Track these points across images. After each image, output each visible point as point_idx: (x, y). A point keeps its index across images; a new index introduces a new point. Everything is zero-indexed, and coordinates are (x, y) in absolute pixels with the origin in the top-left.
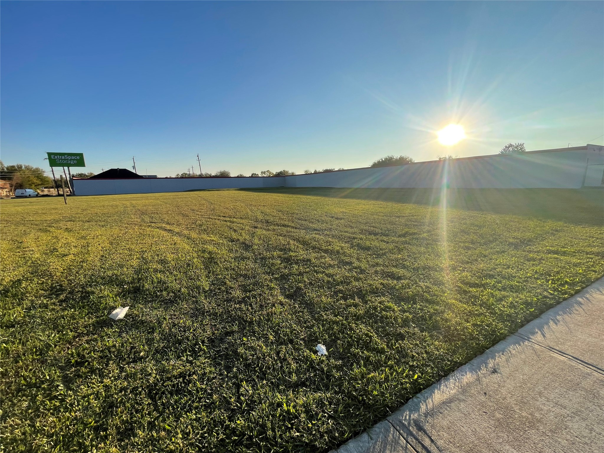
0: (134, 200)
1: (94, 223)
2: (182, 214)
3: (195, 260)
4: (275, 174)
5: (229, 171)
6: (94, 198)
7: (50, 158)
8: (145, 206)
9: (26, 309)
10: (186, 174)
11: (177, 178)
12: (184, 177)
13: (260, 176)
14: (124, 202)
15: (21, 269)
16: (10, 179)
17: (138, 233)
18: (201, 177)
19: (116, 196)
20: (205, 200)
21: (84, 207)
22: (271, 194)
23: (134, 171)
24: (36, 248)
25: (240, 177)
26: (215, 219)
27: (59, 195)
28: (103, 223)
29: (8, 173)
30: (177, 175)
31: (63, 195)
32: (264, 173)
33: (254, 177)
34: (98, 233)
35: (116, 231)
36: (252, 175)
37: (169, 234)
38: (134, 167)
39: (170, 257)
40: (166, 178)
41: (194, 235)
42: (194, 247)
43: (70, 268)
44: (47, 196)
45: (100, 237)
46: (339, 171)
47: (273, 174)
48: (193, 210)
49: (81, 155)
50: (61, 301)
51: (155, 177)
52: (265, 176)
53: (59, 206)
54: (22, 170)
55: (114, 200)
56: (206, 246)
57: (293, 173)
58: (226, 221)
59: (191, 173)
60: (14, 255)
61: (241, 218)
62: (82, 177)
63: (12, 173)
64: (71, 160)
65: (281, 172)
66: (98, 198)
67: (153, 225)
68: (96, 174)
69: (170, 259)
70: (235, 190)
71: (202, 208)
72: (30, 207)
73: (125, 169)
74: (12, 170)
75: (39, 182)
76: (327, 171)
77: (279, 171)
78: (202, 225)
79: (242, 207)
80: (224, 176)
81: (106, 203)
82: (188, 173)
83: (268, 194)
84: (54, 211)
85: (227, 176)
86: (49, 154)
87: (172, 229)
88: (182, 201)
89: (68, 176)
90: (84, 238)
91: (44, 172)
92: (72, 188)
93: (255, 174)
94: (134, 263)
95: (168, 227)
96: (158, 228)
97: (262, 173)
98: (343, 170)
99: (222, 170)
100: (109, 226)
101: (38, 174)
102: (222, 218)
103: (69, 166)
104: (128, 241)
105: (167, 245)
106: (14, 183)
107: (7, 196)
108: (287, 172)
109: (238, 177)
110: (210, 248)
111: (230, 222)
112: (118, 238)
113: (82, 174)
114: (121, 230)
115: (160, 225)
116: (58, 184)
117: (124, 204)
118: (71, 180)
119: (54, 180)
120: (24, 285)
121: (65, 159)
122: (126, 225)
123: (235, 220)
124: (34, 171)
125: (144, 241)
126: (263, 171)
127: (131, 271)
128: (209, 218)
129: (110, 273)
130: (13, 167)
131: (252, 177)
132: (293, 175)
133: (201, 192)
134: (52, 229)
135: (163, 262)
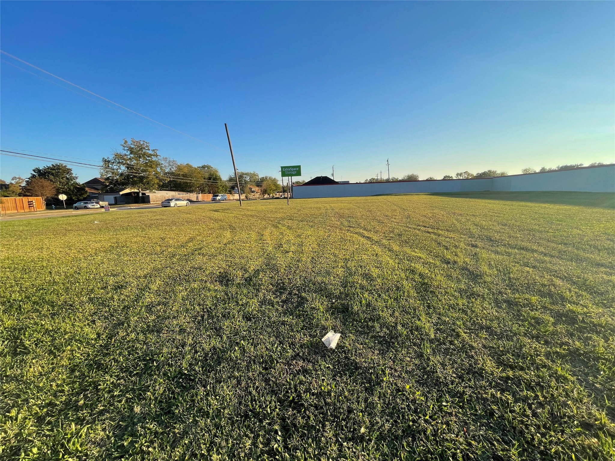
0: (332, 203)
1: (305, 223)
2: (377, 220)
3: (405, 283)
4: (475, 174)
5: (418, 175)
6: (304, 201)
7: (282, 171)
8: (342, 209)
9: (260, 302)
10: (374, 179)
11: (366, 183)
12: (372, 182)
13: (455, 178)
14: (325, 205)
15: (260, 260)
16: (261, 186)
17: (340, 237)
18: (388, 181)
19: (319, 199)
20: (395, 205)
21: (299, 208)
22: (477, 200)
23: (332, 178)
24: (270, 241)
25: (430, 180)
26: (415, 229)
27: (285, 198)
28: (312, 224)
29: (261, 182)
30: (366, 181)
31: (287, 198)
32: (461, 175)
33: (447, 180)
34: (309, 233)
35: (321, 233)
36: (445, 177)
37: (368, 242)
38: (333, 175)
39: (375, 272)
40: (357, 183)
41: (396, 248)
42: (399, 263)
43: (290, 266)
44: (278, 198)
45: (310, 237)
46: (592, 167)
47: (472, 175)
48: (387, 216)
49: (299, 167)
50: (283, 302)
51: (347, 183)
52: (461, 178)
53: (284, 207)
54: (267, 180)
55: (317, 203)
56: (413, 265)
57: (502, 174)
58: (429, 232)
59: (379, 178)
60: (257, 245)
61: (448, 230)
62: (298, 184)
63: (262, 182)
64: (294, 171)
65: (484, 173)
66: (307, 201)
67: (351, 229)
68: (307, 181)
69: (375, 275)
70: (425, 195)
71: (395, 214)
72: (269, 206)
73: (326, 177)
74: (263, 180)
75: (275, 188)
76: (565, 169)
77: (481, 171)
78: (401, 235)
79: (443, 215)
80: (411, 180)
81: (313, 206)
82: (376, 178)
83: (470, 200)
84: (281, 211)
85: (415, 180)
86: (282, 167)
87: (371, 236)
88: (373, 205)
89: (290, 183)
90: (299, 236)
91: (278, 181)
92: (292, 193)
93: (449, 177)
94: (340, 272)
95: (366, 234)
96: (356, 233)
97: (457, 175)
98: (601, 166)
99: (410, 173)
100: (316, 227)
101: (274, 182)
102: (422, 228)
103: (291, 175)
104: (332, 244)
105: (368, 255)
106: (263, 188)
107: (259, 198)
108: (494, 172)
109: (427, 180)
110: (419, 267)
111: (435, 234)
112: (324, 240)
113: (298, 182)
114: (325, 232)
115: (357, 230)
116: (284, 190)
117: (325, 207)
118: (292, 186)
119: (283, 187)
120: (260, 277)
121: (290, 171)
122: (329, 227)
123: (440, 232)
124: (273, 181)
125: (346, 247)
126: (460, 172)
127: (337, 281)
128: (407, 227)
129: (319, 279)
130: (263, 178)
131: (444, 180)
132: (503, 176)
133: (389, 197)
134: (280, 226)
135: (367, 276)
